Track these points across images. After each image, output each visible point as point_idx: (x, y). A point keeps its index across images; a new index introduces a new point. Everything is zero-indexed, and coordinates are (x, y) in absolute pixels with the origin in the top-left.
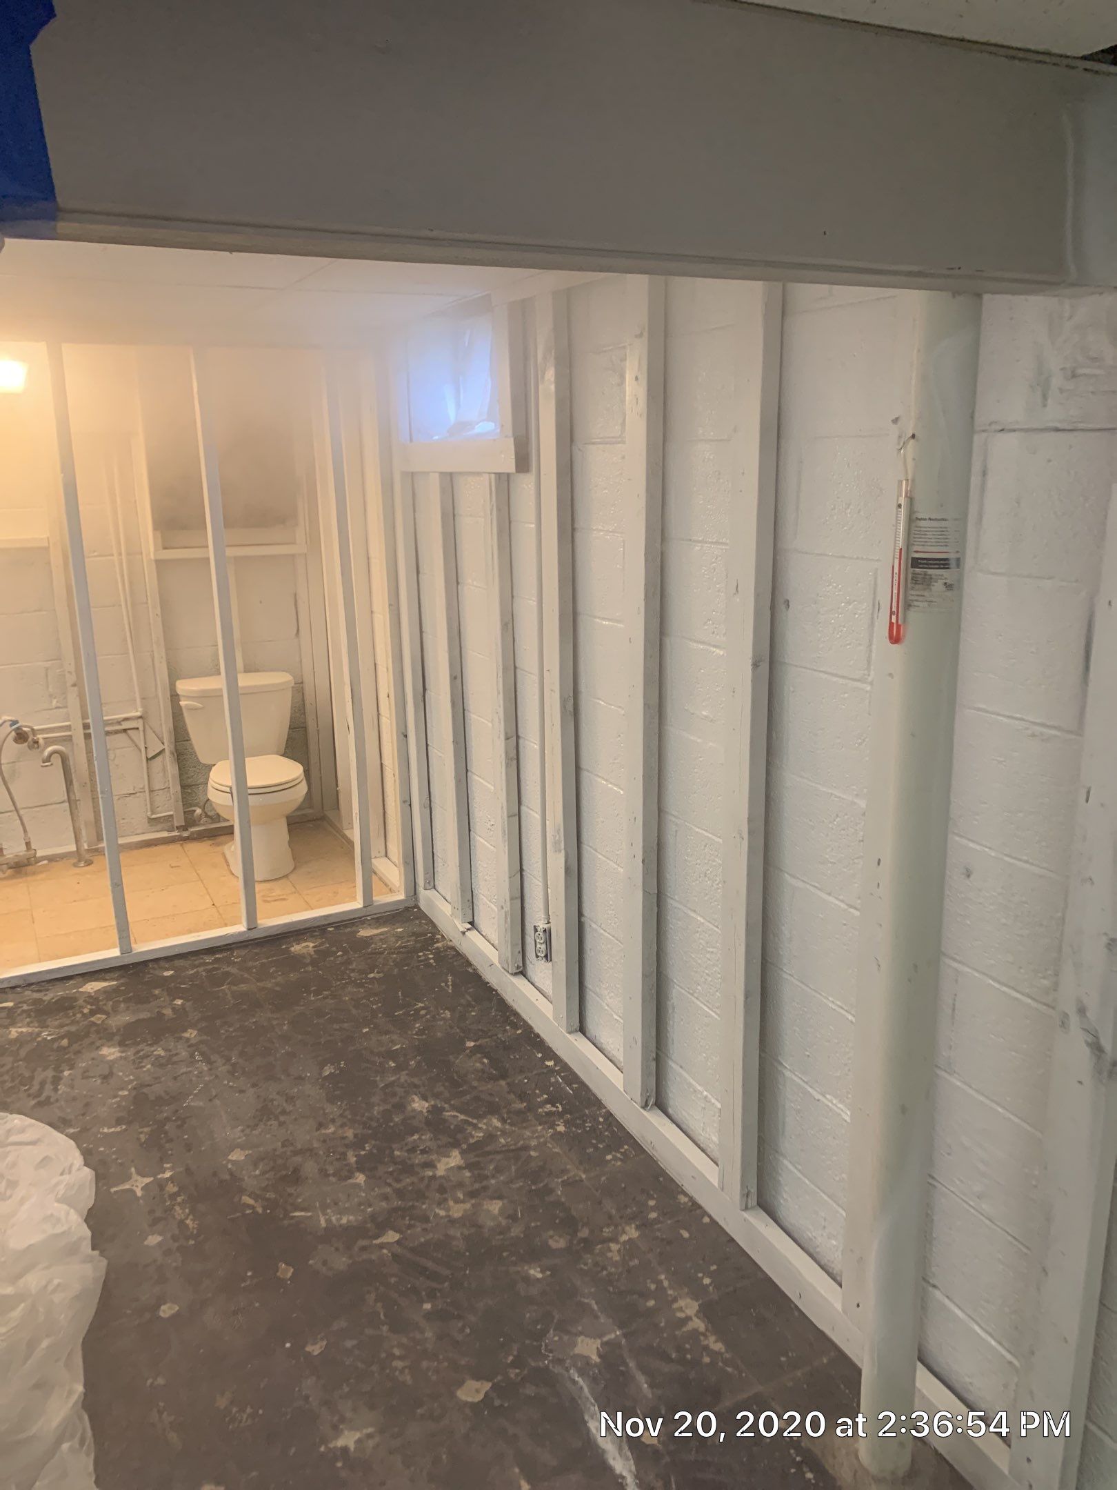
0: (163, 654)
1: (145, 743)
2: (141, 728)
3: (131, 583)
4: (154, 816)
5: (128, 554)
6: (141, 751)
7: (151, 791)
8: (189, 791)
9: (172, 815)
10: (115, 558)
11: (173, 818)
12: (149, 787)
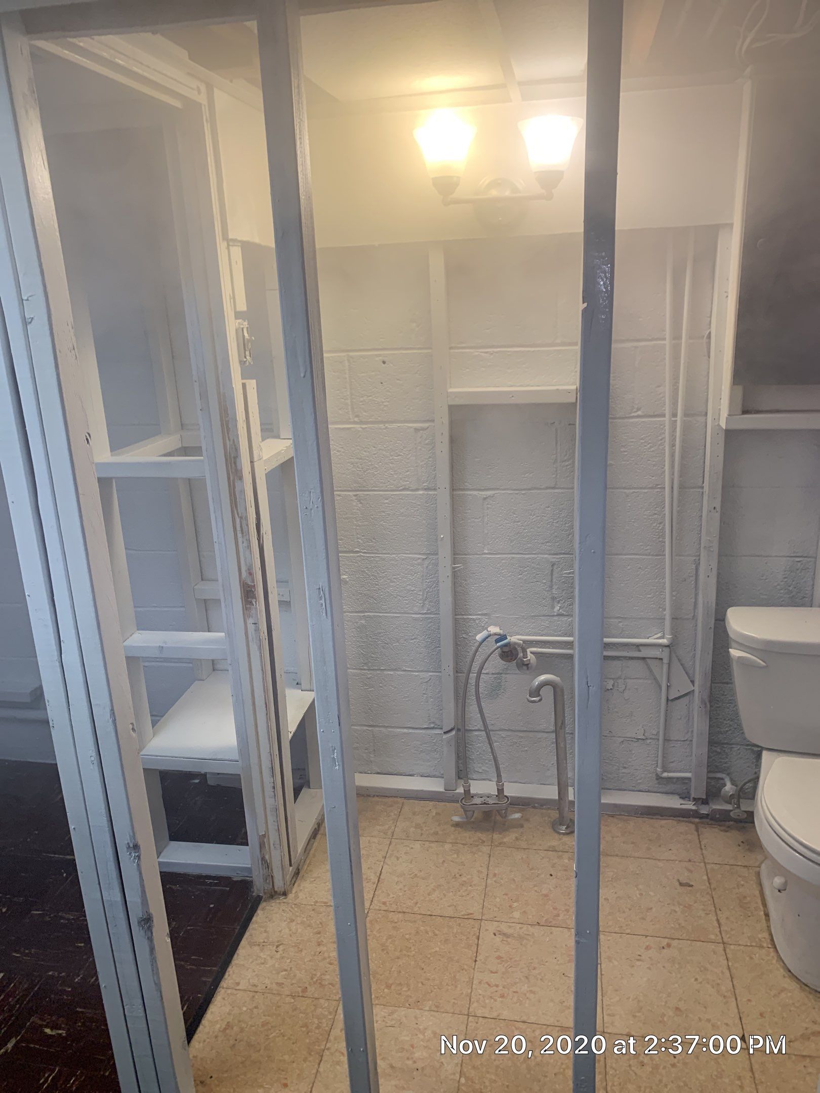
0: (714, 564)
1: (668, 680)
2: (666, 661)
3: (683, 457)
4: (665, 775)
5: (686, 415)
6: (660, 687)
7: (666, 740)
8: (719, 750)
9: (689, 779)
10: (667, 419)
11: (691, 781)
12: (665, 734)
